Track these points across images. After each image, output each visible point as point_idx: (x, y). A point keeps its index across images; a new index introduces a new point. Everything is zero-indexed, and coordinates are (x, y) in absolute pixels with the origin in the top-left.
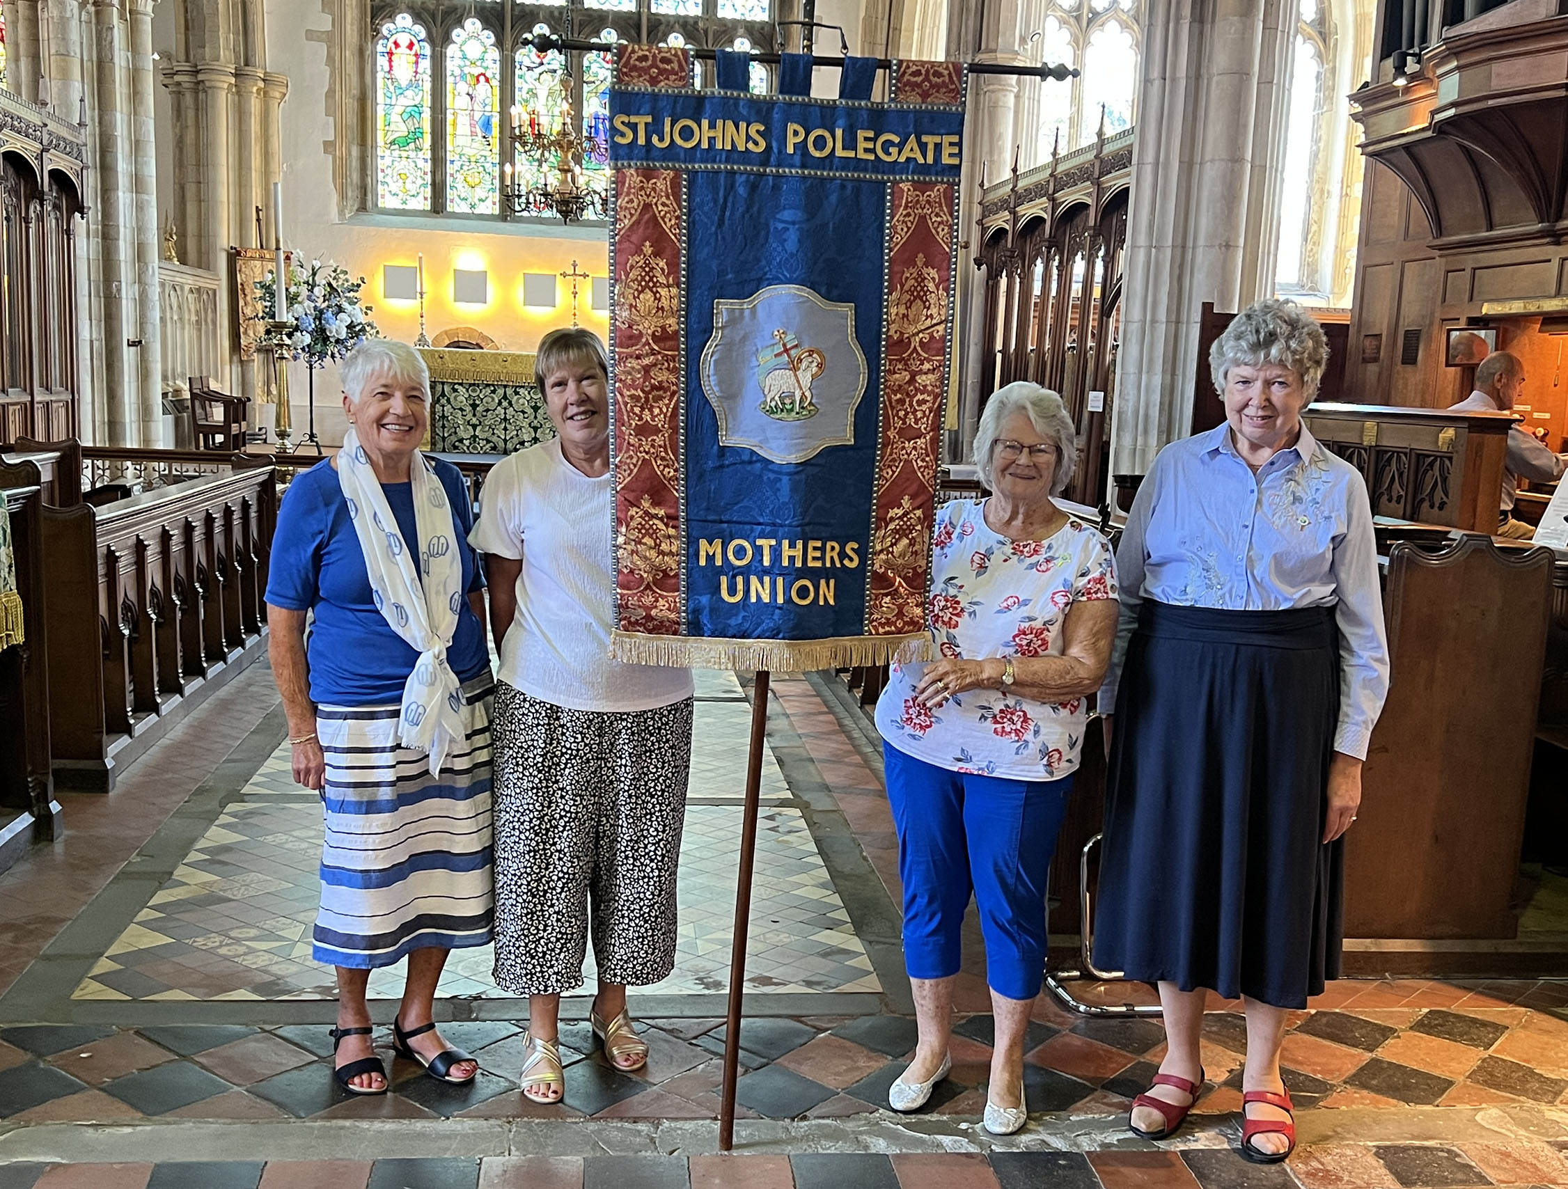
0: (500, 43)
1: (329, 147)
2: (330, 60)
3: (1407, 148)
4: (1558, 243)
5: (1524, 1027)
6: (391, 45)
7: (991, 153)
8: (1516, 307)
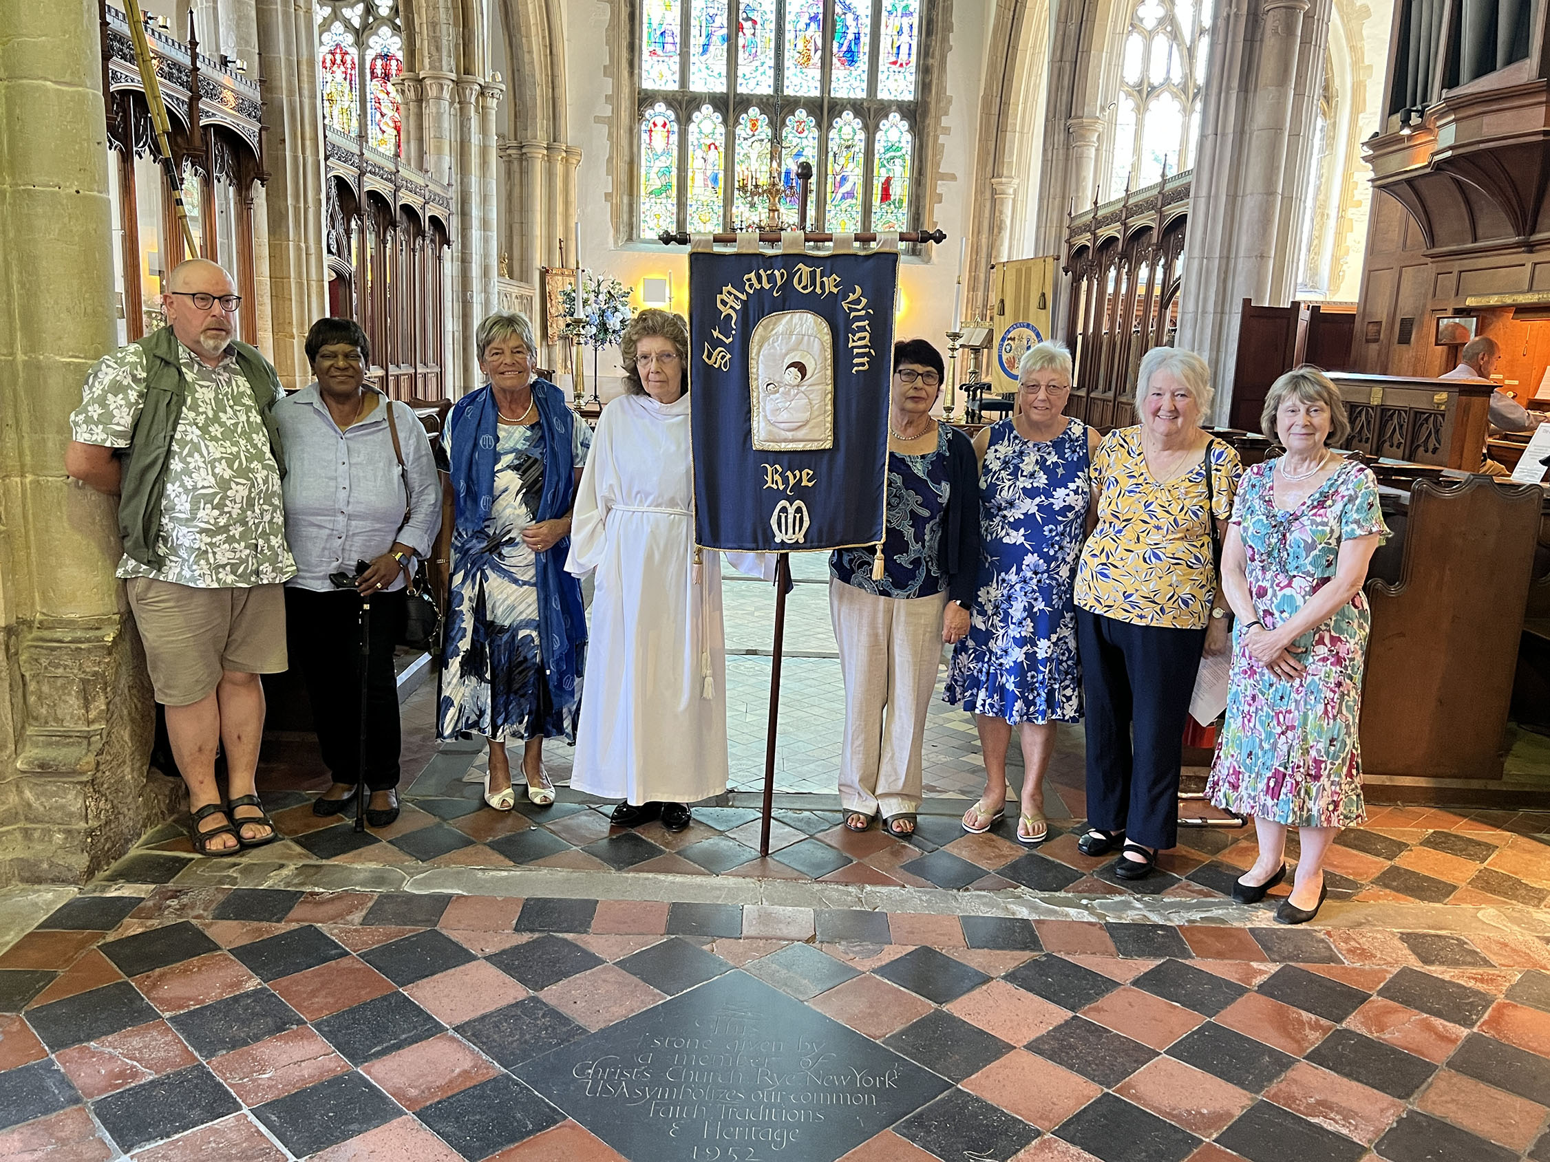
0: (725, 122)
1: (608, 196)
2: (610, 135)
3: (1409, 182)
4: (1531, 252)
5: (1510, 847)
6: (651, 125)
7: (1077, 190)
8: (1494, 301)
